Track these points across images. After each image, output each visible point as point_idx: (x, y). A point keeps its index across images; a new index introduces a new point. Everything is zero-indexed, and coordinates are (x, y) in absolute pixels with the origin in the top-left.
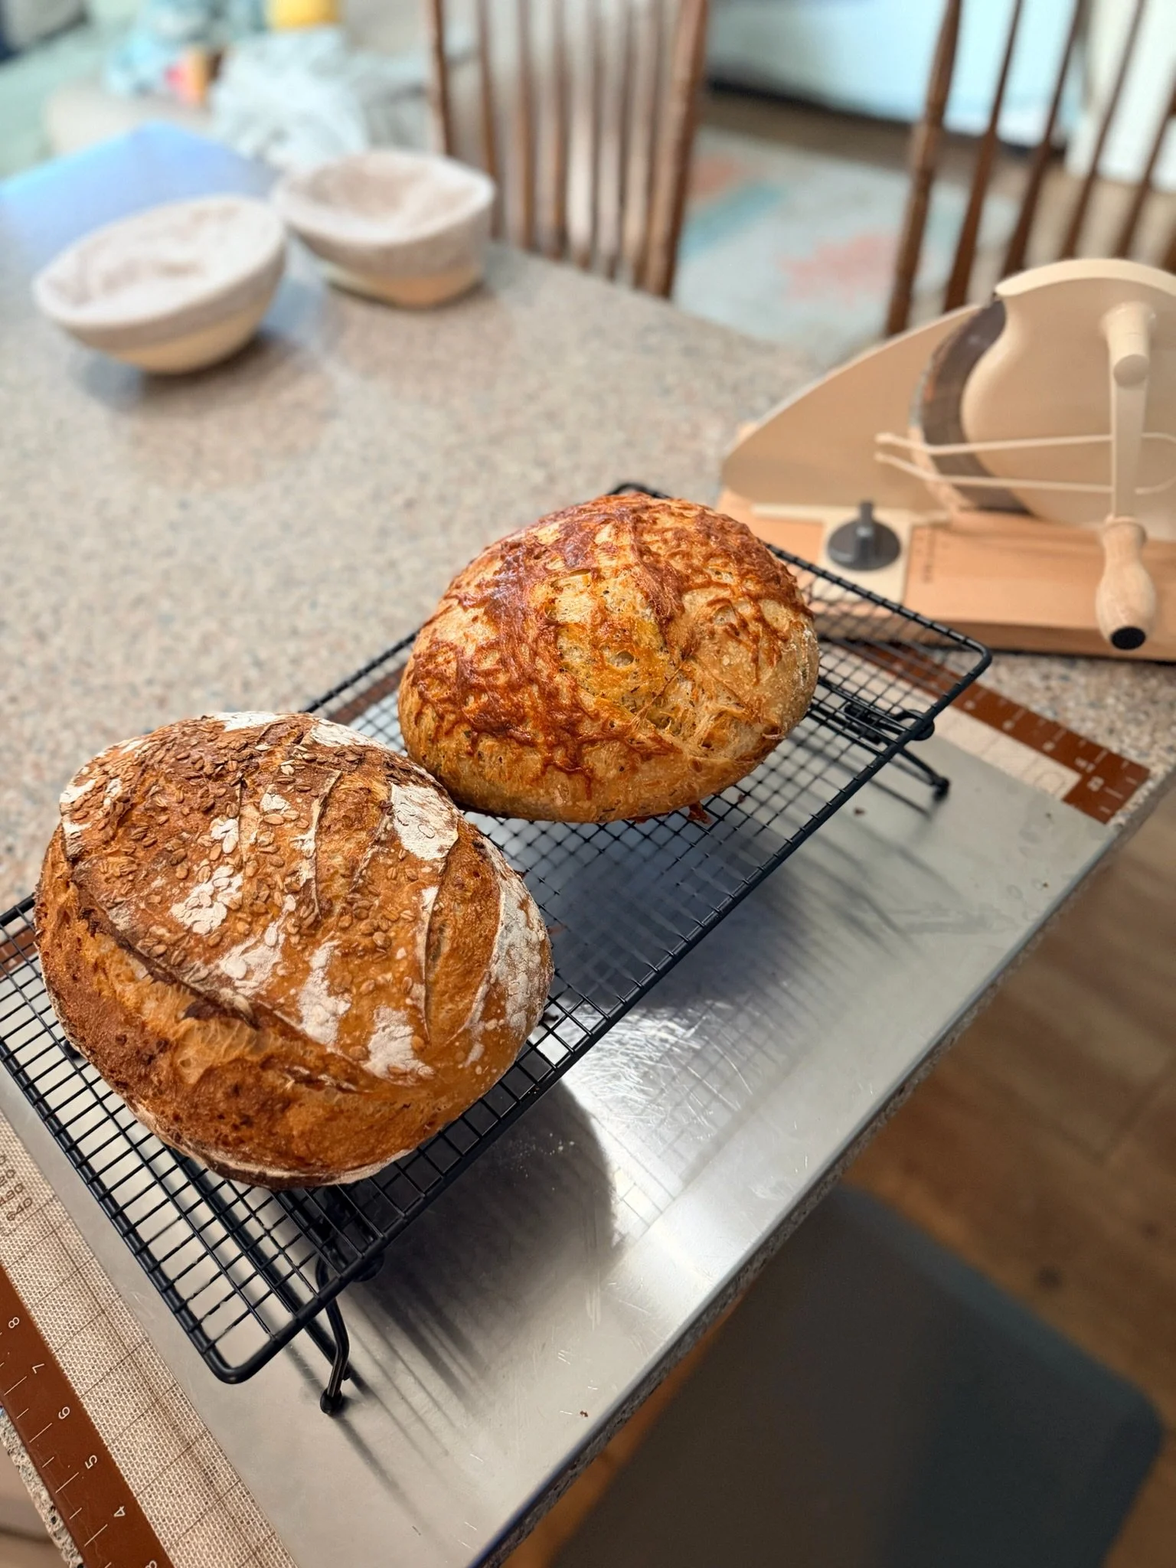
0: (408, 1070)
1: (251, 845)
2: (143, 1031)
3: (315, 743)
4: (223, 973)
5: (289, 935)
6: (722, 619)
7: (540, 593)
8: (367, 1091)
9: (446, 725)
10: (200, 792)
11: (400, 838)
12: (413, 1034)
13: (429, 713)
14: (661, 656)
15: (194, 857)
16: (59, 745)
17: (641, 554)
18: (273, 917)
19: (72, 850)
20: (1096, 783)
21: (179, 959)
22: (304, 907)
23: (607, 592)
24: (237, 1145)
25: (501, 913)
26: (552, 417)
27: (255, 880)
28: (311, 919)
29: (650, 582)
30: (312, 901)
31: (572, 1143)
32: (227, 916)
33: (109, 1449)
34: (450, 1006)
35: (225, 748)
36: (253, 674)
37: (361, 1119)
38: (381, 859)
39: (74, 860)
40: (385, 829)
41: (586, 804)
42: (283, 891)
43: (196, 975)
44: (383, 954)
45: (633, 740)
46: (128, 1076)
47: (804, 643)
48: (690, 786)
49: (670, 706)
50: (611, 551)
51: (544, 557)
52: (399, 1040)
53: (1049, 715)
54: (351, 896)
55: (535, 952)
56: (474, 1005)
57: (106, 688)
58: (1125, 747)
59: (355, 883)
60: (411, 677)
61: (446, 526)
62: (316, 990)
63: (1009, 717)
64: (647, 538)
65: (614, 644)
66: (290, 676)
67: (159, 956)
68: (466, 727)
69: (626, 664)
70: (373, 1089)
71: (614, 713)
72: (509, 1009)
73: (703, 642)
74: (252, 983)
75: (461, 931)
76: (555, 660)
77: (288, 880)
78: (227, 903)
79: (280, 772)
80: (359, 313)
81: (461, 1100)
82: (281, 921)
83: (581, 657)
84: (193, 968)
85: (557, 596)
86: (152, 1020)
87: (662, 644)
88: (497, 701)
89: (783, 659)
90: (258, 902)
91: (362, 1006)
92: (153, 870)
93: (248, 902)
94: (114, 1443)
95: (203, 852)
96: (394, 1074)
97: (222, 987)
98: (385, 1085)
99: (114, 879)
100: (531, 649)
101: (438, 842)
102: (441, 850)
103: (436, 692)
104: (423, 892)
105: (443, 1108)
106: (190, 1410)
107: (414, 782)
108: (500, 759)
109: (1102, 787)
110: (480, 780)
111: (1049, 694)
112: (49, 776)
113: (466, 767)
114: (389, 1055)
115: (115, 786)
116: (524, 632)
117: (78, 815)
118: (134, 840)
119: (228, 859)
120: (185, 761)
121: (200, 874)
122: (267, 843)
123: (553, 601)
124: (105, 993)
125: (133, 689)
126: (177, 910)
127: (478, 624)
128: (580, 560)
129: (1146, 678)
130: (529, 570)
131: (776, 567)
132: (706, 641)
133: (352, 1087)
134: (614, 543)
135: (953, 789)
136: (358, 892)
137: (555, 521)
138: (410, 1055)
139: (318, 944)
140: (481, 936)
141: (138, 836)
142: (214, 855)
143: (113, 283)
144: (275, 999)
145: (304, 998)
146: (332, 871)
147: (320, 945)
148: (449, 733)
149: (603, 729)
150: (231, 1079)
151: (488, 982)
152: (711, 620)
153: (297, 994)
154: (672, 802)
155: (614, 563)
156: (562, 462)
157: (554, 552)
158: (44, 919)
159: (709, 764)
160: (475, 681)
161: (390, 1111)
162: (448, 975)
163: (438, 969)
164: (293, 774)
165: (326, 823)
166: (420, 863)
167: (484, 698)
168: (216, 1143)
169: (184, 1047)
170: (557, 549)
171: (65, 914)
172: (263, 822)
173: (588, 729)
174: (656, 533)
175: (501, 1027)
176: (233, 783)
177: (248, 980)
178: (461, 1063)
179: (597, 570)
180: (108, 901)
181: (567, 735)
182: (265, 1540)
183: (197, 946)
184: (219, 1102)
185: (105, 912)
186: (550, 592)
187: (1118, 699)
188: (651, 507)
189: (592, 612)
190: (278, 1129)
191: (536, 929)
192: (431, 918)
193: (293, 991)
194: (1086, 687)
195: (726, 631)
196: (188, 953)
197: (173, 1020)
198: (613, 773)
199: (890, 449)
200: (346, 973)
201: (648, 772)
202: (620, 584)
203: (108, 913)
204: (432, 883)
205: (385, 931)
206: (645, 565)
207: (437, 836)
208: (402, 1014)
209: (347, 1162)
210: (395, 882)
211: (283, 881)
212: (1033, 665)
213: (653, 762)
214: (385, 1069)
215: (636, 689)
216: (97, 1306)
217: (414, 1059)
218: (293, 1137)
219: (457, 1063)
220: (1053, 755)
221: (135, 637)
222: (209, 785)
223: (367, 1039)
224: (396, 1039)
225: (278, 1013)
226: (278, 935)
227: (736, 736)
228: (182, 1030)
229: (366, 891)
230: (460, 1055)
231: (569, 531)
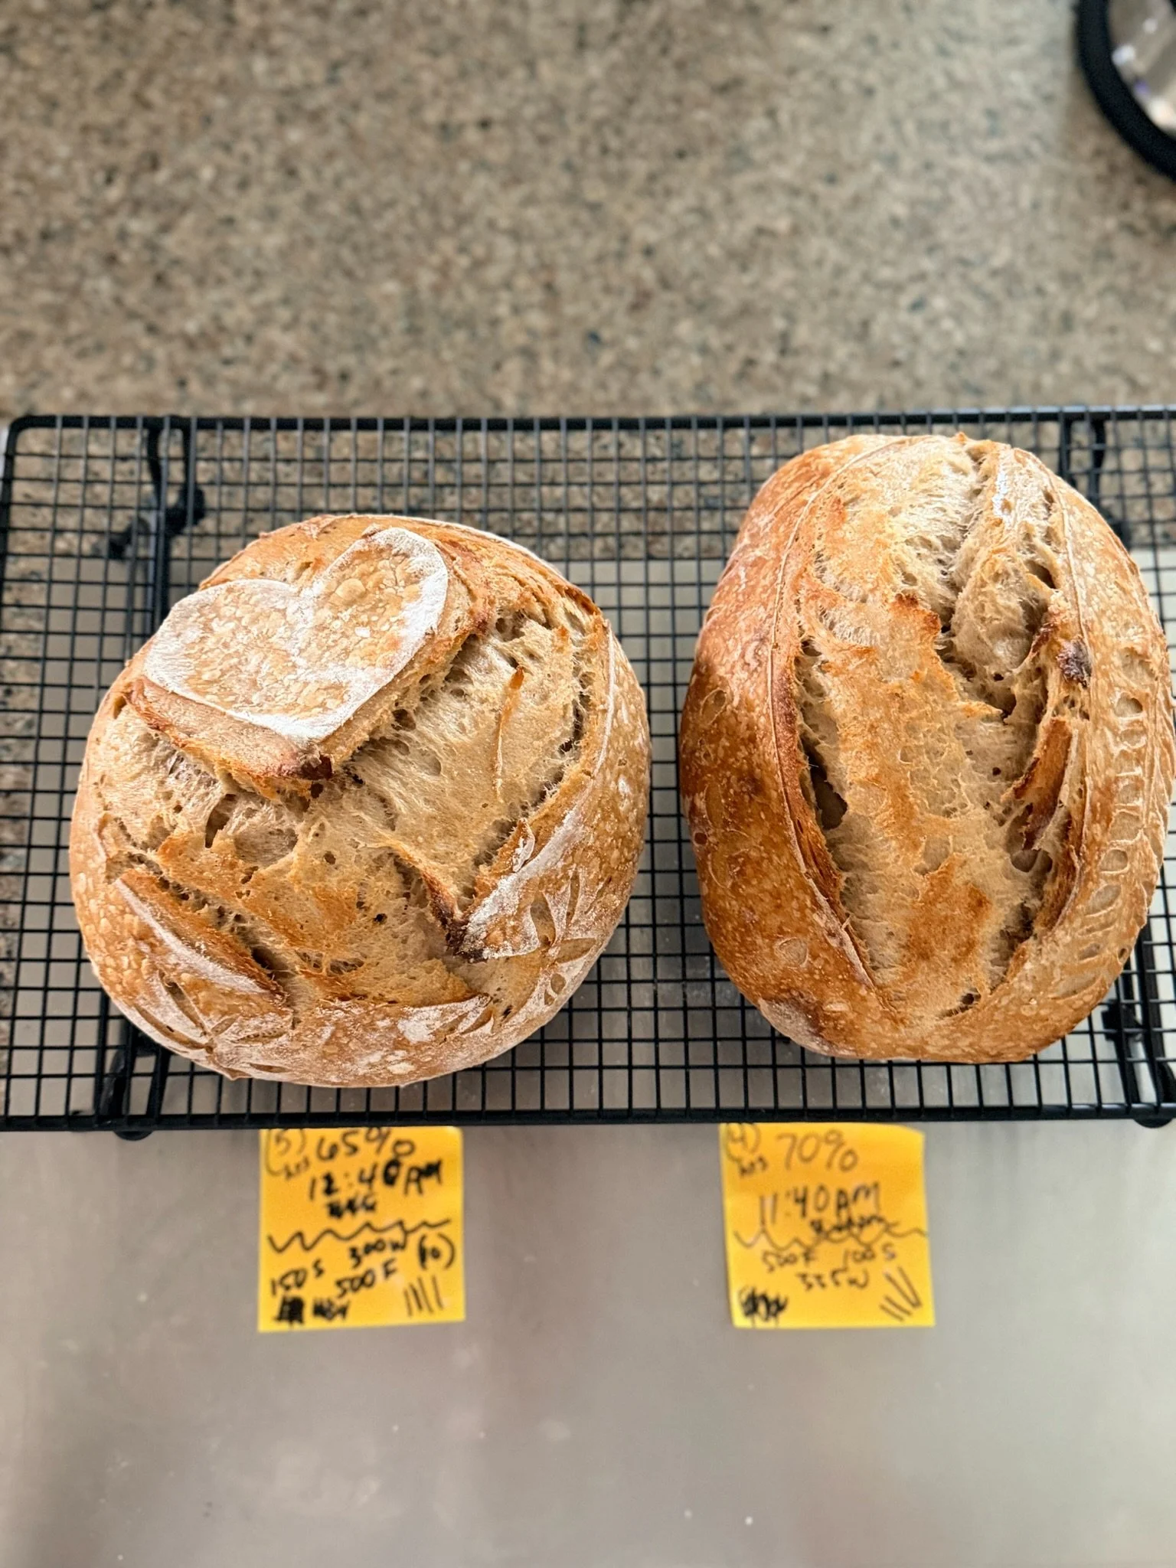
112: (448, 301)
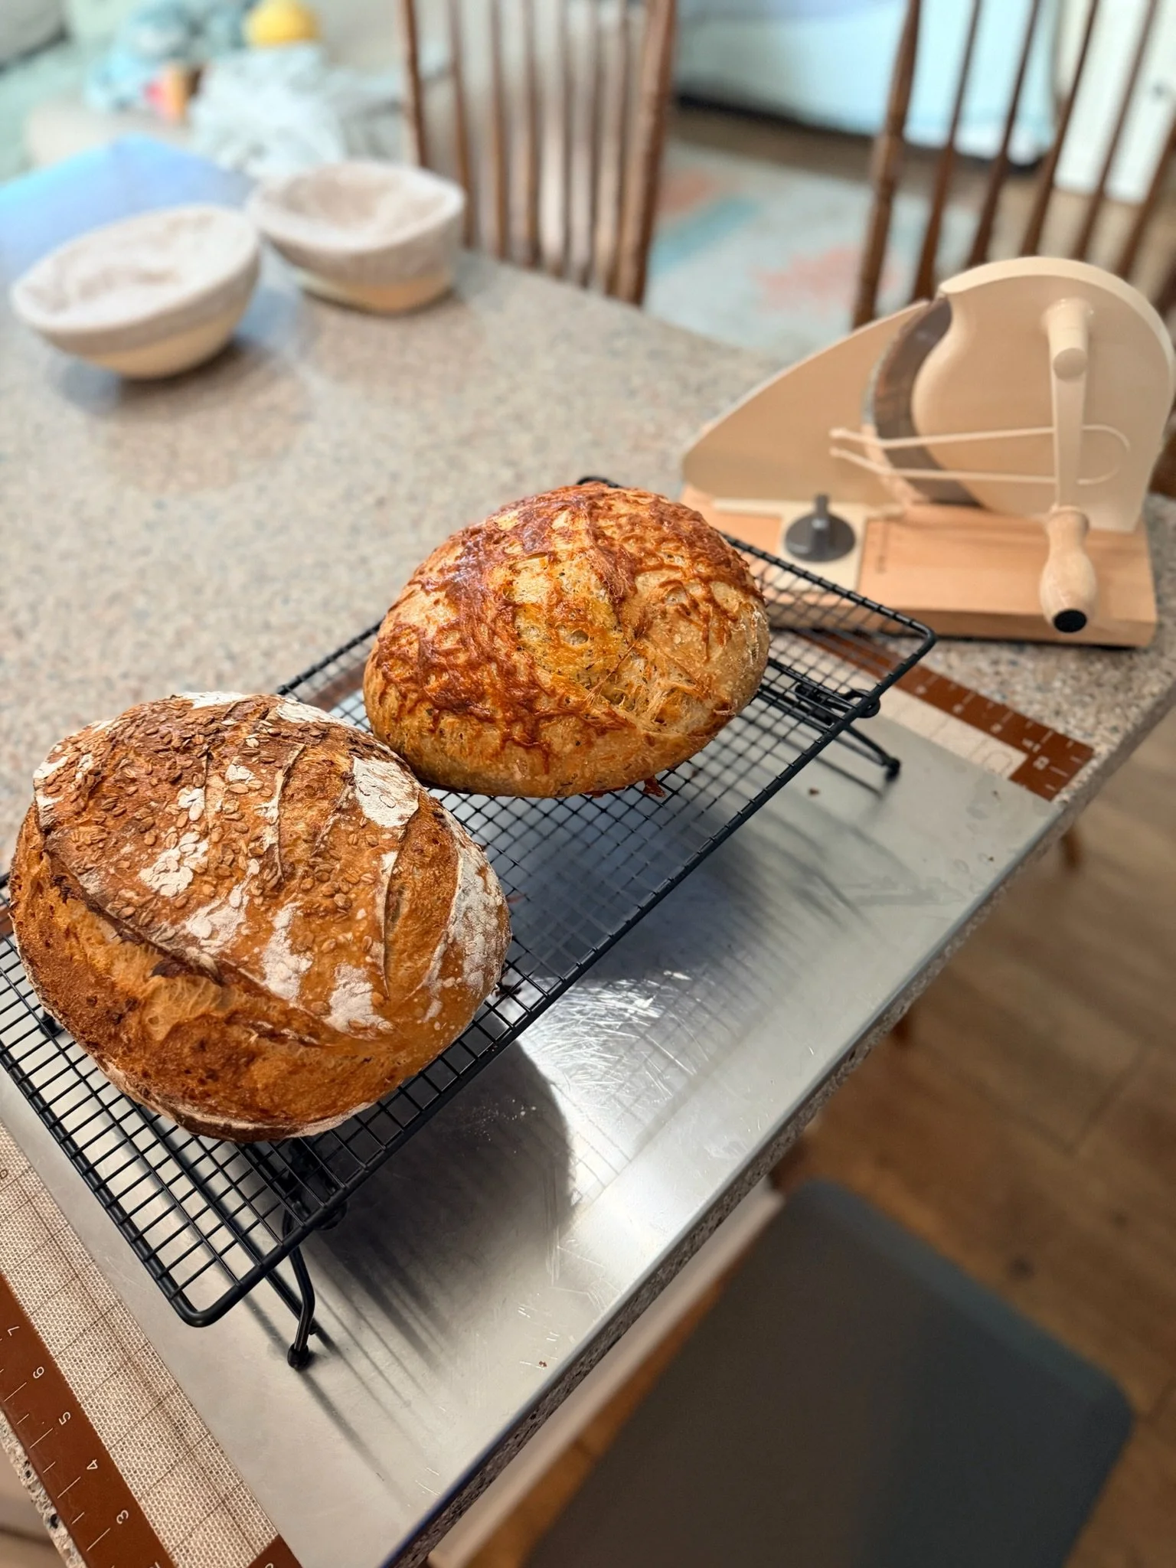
0: (368, 1024)
1: (217, 813)
2: (112, 990)
3: (280, 718)
4: (189, 933)
5: (253, 896)
6: (674, 600)
7: (500, 575)
8: (328, 1045)
9: (408, 704)
10: (168, 764)
11: (361, 807)
12: (373, 991)
13: (393, 692)
14: (614, 634)
15: (162, 825)
16: (36, 738)
17: (596, 538)
18: (237, 880)
19: (45, 821)
20: (1042, 762)
21: (147, 920)
22: (268, 870)
23: (563, 574)
24: (203, 1099)
25: (459, 877)
26: (520, 419)
27: (220, 846)
28: (274, 882)
29: (604, 565)
30: (275, 864)
31: (534, 1108)
32: (193, 880)
33: (82, 1406)
34: (409, 964)
35: (192, 723)
36: (226, 667)
37: (323, 1072)
38: (343, 826)
39: (47, 831)
40: (347, 798)
41: (544, 779)
42: (247, 855)
43: (164, 934)
44: (345, 914)
45: (588, 715)
46: (98, 1035)
47: (754, 624)
48: (644, 760)
49: (623, 683)
50: (567, 535)
51: (503, 542)
52: (359, 996)
53: (997, 698)
54: (312, 860)
55: (493, 916)
56: (432, 964)
57: (82, 681)
58: (1070, 727)
59: (317, 847)
60: (376, 660)
61: (416, 523)
62: (279, 949)
63: (959, 701)
64: (602, 523)
65: (569, 624)
66: (262, 668)
67: (127, 918)
68: (428, 705)
69: (581, 643)
70: (334, 1043)
71: (570, 689)
72: (467, 967)
73: (655, 621)
74: (217, 942)
75: (419, 895)
76: (513, 639)
77: (252, 845)
78: (193, 868)
79: (245, 745)
80: (332, 319)
81: (421, 1055)
82: (245, 883)
83: (538, 636)
84: (160, 928)
85: (515, 578)
86: (122, 980)
87: (615, 623)
88: (457, 679)
89: (733, 638)
90: (223, 865)
91: (324, 964)
92: (123, 837)
93: (213, 866)
94: (87, 1400)
95: (170, 820)
96: (355, 1028)
97: (188, 946)
98: (346, 1039)
99: (85, 847)
100: (490, 628)
101: (399, 811)
102: (401, 818)
103: (399, 672)
104: (383, 856)
105: (402, 1062)
106: (161, 1367)
107: (376, 757)
108: (461, 736)
109: (1048, 766)
110: (442, 756)
111: (999, 679)
113: (428, 744)
114: (349, 1011)
115: (87, 761)
116: (483, 613)
117: (50, 790)
118: (104, 810)
119: (194, 826)
120: (154, 736)
121: (168, 840)
122: (232, 811)
123: (511, 583)
124: (76, 957)
125: (109, 683)
126: (145, 875)
127: (440, 607)
128: (537, 544)
129: (1092, 663)
130: (489, 554)
131: (727, 552)
132: (658, 621)
133: (315, 1041)
134: (571, 528)
135: (904, 769)
136: (320, 856)
137: (515, 509)
138: (370, 1010)
139: (281, 905)
140: (439, 898)
141: (107, 807)
142: (181, 823)
143: (89, 291)
144: (239, 957)
145: (267, 956)
146: (295, 836)
147: (283, 906)
148: (411, 711)
149: (559, 705)
150: (197, 1034)
151: (446, 941)
152: (663, 601)
153: (260, 953)
154: (626, 776)
155: (570, 547)
156: (530, 462)
157: (513, 537)
158: (18, 891)
159: (662, 739)
160: (436, 660)
161: (352, 1065)
162: (406, 934)
163: (397, 929)
164: (258, 747)
165: (289, 792)
166: (379, 830)
167: (445, 677)
168: (183, 1097)
169: (151, 1004)
170: (516, 534)
171: (39, 884)
172: (228, 791)
173: (544, 705)
174: (611, 518)
175: (458, 985)
176: (199, 755)
177: (213, 939)
178: (420, 1018)
179: (553, 554)
180: (79, 867)
181: (525, 711)
182: (233, 1489)
183: (164, 908)
184: (186, 1057)
185: (76, 878)
186: (508, 574)
187: (1064, 682)
188: (607, 495)
189: (548, 593)
190: (243, 1083)
191: (493, 895)
192: (391, 880)
193: (256, 950)
194: (1034, 672)
195: (677, 611)
196: (155, 915)
197: (141, 979)
198: (569, 747)
199: (843, 443)
200: (308, 933)
201: (602, 746)
202: (576, 566)
203: (79, 878)
204: (392, 849)
205: (346, 893)
206: (598, 546)
207: (397, 806)
208: (362, 972)
209: (309, 1115)
210: (356, 847)
211: (247, 846)
212: (982, 651)
213: (607, 736)
214: (345, 1024)
215: (590, 667)
216: (71, 1271)
217: (374, 1014)
218: (257, 1090)
219: (416, 1018)
220: (1001, 737)
221: (111, 632)
222: (177, 758)
223: (328, 995)
224: (357, 995)
225: (242, 970)
226: (242, 897)
227: (688, 711)
228: (150, 989)
229: (328, 856)
230: (419, 1011)
231: (527, 518)
